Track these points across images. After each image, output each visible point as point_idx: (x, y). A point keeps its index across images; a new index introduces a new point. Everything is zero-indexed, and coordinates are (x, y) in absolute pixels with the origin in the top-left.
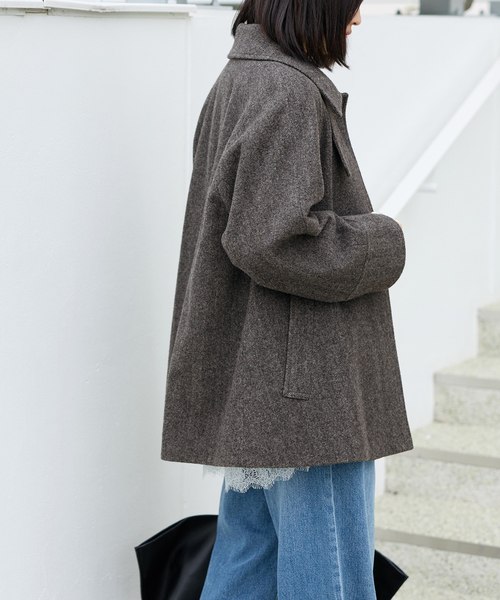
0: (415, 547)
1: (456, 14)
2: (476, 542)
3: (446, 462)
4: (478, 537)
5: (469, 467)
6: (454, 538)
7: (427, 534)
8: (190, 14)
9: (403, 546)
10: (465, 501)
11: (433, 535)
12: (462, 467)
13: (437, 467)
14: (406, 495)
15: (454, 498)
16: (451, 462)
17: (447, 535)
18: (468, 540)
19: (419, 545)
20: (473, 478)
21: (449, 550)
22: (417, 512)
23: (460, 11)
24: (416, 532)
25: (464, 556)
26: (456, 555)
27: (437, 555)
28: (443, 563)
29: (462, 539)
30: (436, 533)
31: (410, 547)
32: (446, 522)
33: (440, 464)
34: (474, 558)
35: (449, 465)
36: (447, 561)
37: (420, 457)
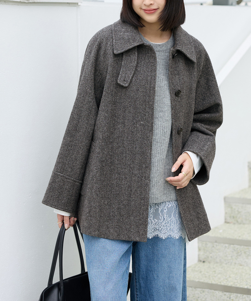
0: (213, 291)
1: (232, 5)
2: (246, 287)
3: (230, 244)
4: (246, 285)
5: (242, 247)
6: (233, 286)
7: (219, 284)
8: (79, 4)
9: (206, 290)
10: (241, 265)
11: (222, 284)
12: (239, 247)
13: (226, 247)
14: (209, 263)
15: (235, 264)
16: (233, 244)
17: (230, 284)
18: (241, 286)
19: (215, 290)
20: (245, 253)
21: (231, 292)
22: (215, 271)
23: (234, 4)
24: (213, 282)
25: (239, 295)
26: (235, 294)
27: (225, 295)
28: (228, 299)
29: (238, 286)
30: (224, 283)
31: (210, 291)
32: (230, 277)
33: (227, 245)
34: (245, 296)
35: (232, 246)
36: (230, 298)
37: (216, 242)
